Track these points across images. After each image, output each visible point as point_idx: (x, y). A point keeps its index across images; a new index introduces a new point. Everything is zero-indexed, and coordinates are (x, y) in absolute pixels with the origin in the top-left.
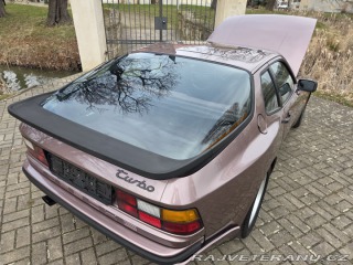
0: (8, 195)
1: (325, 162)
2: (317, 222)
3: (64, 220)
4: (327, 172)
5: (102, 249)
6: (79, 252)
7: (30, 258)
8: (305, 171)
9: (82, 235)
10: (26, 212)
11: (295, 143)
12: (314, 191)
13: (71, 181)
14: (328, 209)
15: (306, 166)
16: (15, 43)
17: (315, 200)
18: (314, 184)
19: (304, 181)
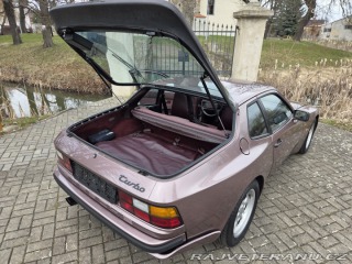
0: (40, 198)
1: (325, 187)
2: (305, 239)
3: (82, 221)
4: (324, 196)
5: (110, 246)
6: (91, 247)
7: (52, 248)
8: (303, 194)
9: (94, 234)
10: (53, 213)
11: (298, 168)
12: (307, 212)
13: (88, 185)
14: (318, 229)
15: (305, 190)
16: (59, 70)
17: (306, 220)
18: (309, 206)
19: (300, 203)
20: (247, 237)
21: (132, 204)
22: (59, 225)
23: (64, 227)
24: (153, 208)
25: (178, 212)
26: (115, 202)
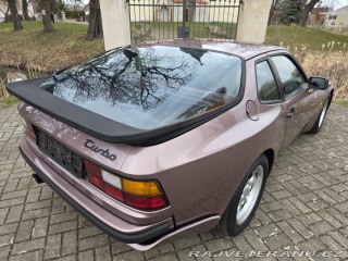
0: (12, 176)
1: (342, 169)
2: (323, 228)
3: (55, 202)
4: (343, 179)
5: (84, 232)
6: (62, 233)
7: (16, 234)
8: (318, 177)
9: (69, 218)
10: (24, 193)
11: (310, 149)
12: (325, 197)
13: (53, 156)
14: (339, 216)
15: (320, 172)
17: (324, 206)
18: (326, 190)
19: (314, 186)
20: (252, 225)
21: (101, 178)
22: (29, 207)
23: (33, 209)
24: (126, 181)
25: (160, 187)
26: (83, 176)
